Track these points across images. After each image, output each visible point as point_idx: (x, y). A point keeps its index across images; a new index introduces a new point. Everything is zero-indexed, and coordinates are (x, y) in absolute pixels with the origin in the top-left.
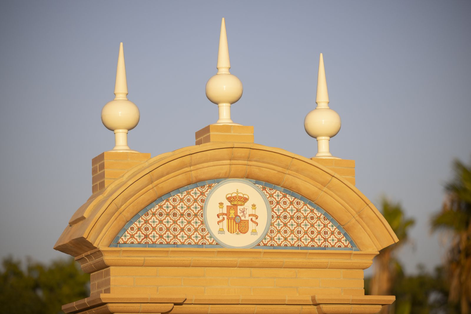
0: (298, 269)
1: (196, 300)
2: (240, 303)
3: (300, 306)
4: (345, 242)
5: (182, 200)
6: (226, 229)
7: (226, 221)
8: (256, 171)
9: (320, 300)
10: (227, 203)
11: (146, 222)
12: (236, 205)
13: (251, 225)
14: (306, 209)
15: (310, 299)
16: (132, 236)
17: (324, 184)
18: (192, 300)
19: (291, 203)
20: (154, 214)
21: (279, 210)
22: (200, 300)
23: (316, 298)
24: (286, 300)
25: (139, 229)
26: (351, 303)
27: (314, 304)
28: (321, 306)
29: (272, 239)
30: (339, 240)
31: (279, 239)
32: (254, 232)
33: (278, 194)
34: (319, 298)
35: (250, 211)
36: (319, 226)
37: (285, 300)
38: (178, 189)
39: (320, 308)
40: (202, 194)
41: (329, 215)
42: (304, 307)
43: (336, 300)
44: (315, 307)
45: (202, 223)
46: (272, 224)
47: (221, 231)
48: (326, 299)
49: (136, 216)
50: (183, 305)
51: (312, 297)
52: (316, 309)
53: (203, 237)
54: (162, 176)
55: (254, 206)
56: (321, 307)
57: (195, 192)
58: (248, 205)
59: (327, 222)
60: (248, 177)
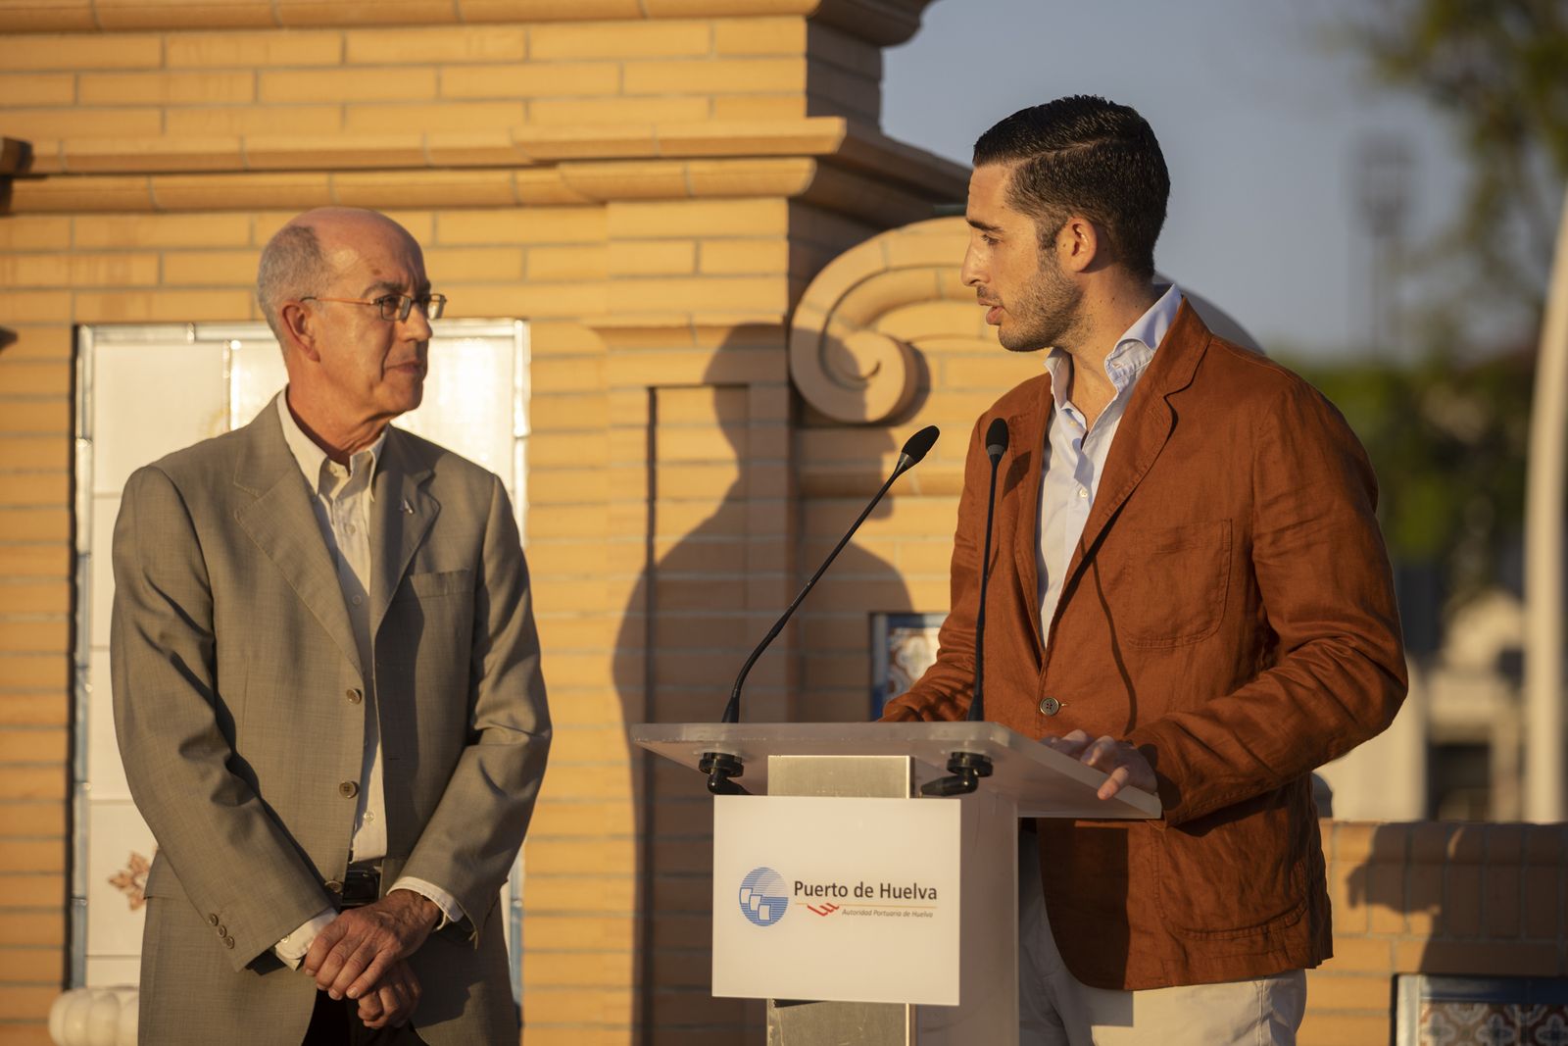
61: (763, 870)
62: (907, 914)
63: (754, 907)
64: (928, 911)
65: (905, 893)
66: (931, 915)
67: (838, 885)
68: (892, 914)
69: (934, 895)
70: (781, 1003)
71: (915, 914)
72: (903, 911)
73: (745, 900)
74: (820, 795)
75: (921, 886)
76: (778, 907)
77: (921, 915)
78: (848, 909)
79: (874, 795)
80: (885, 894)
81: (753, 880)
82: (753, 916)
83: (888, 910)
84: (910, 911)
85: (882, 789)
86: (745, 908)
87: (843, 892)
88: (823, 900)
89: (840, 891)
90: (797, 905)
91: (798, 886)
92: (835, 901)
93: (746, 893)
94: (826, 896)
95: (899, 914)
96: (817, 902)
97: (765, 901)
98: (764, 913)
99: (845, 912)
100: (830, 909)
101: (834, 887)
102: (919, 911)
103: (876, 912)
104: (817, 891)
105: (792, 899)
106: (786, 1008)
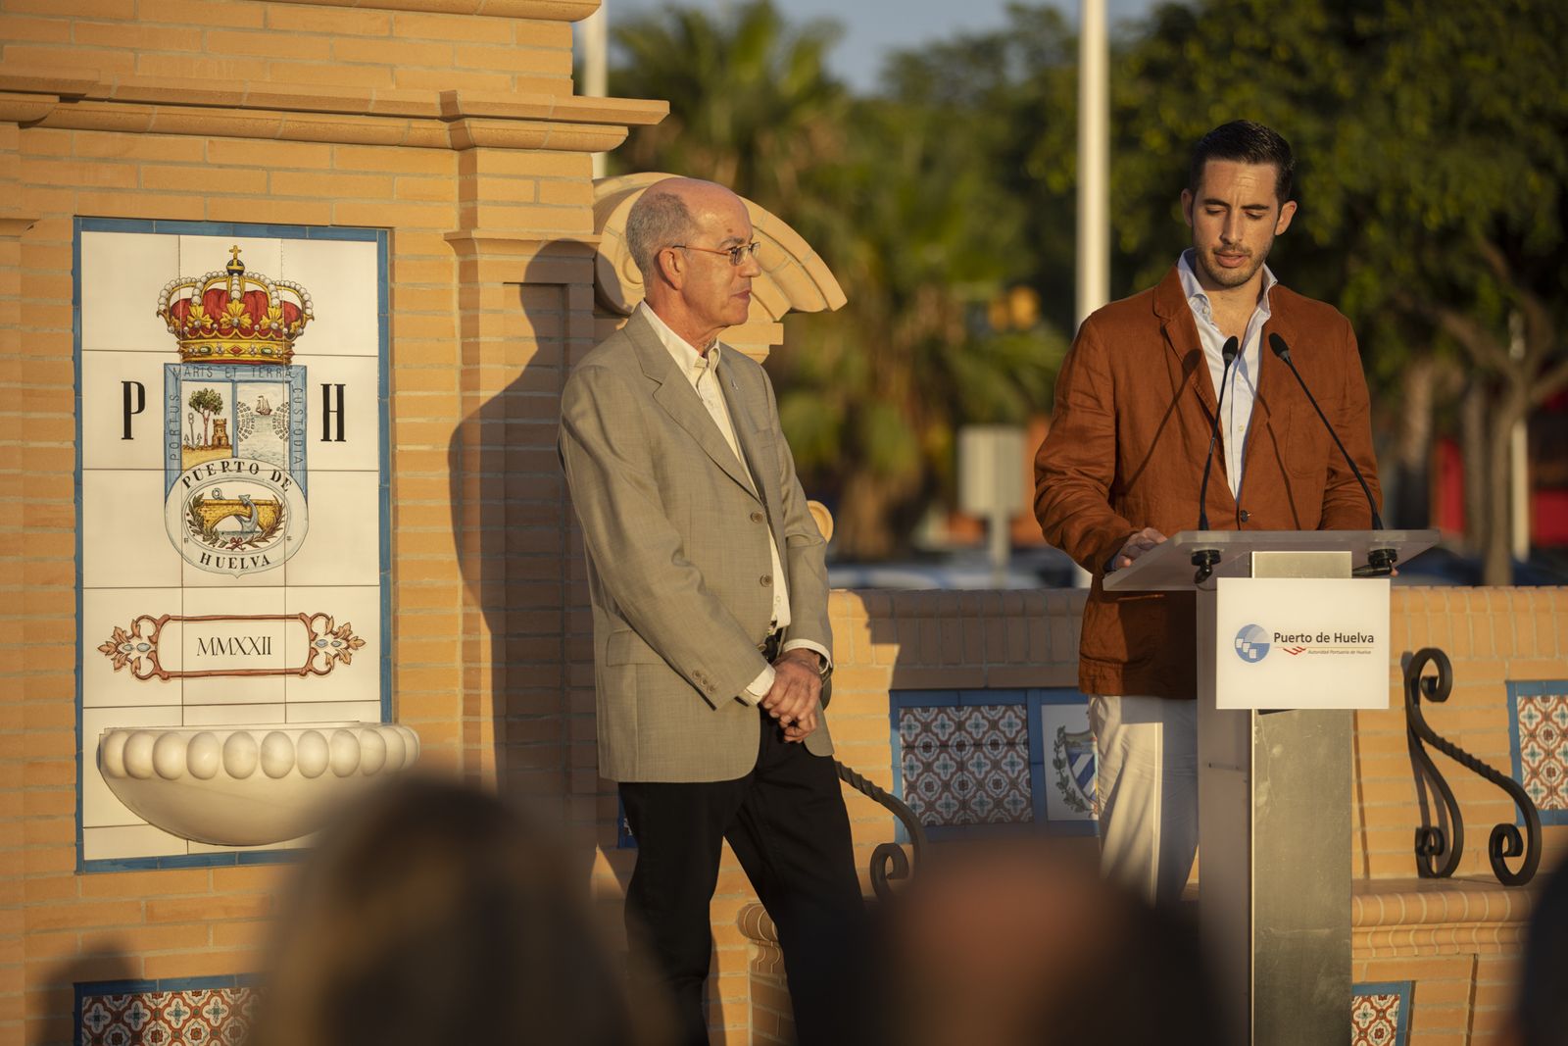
0: (395, 12)
1: (120, 89)
2: (245, 104)
3: (404, 122)
9: (468, 104)
15: (436, 100)
18: (108, 88)
22: (133, 88)
23: (460, 98)
24: (370, 100)
26: (550, 118)
27: (445, 115)
28: (467, 122)
34: (466, 98)
37: (367, 101)
39: (465, 128)
42: (415, 123)
43: (511, 106)
44: (446, 125)
48: (485, 104)
50: (81, 102)
51: (443, 95)
52: (448, 132)
56: (467, 125)
61: (1252, 626)
62: (1353, 652)
63: (1245, 650)
64: (1368, 650)
65: (1353, 639)
66: (1369, 652)
67: (1305, 635)
68: (1342, 653)
69: (1372, 639)
70: (1262, 712)
71: (1359, 652)
72: (1350, 650)
73: (1239, 646)
74: (1292, 577)
75: (1363, 634)
76: (1262, 650)
77: (1363, 653)
78: (1312, 650)
79: (1329, 577)
80: (1338, 640)
81: (1244, 633)
82: (1244, 656)
83: (1340, 650)
84: (1355, 650)
85: (1335, 573)
86: (1239, 651)
87: (1309, 639)
88: (1295, 645)
89: (1307, 639)
90: (1276, 650)
91: (1277, 636)
92: (1303, 645)
93: (1240, 641)
94: (1296, 642)
95: (1348, 653)
96: (1289, 646)
97: (1253, 646)
98: (1253, 654)
99: (1310, 652)
100: (1298, 651)
101: (1302, 636)
102: (1362, 650)
103: (1332, 652)
104: (1291, 639)
105: (1273, 644)
106: (1264, 716)
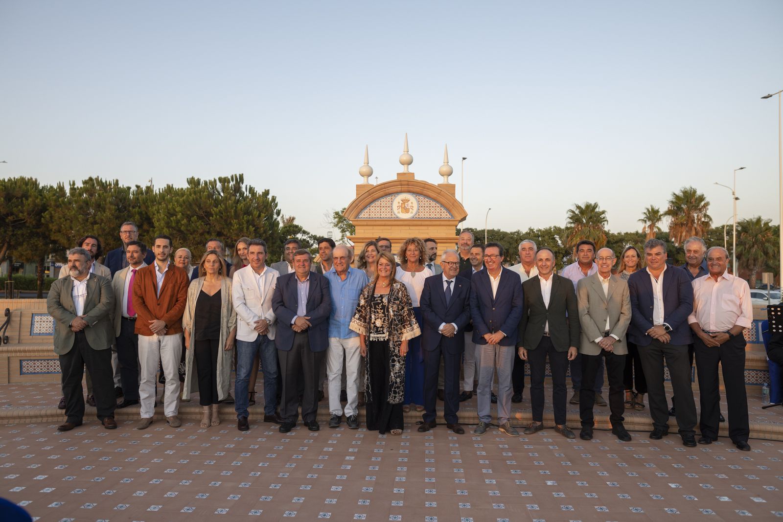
4: (449, 216)
5: (384, 201)
6: (400, 211)
7: (400, 209)
8: (412, 189)
10: (401, 202)
11: (370, 210)
12: (405, 203)
13: (411, 210)
14: (433, 203)
16: (364, 215)
17: (439, 194)
19: (427, 201)
20: (373, 207)
21: (422, 204)
25: (367, 212)
29: (419, 215)
30: (446, 215)
31: (422, 215)
32: (412, 213)
33: (421, 198)
35: (410, 205)
36: (438, 209)
38: (382, 197)
40: (392, 199)
41: (442, 205)
45: (391, 209)
46: (419, 210)
47: (399, 213)
49: (365, 207)
53: (391, 215)
54: (374, 193)
55: (412, 203)
57: (389, 198)
58: (409, 202)
59: (442, 208)
60: (409, 192)
